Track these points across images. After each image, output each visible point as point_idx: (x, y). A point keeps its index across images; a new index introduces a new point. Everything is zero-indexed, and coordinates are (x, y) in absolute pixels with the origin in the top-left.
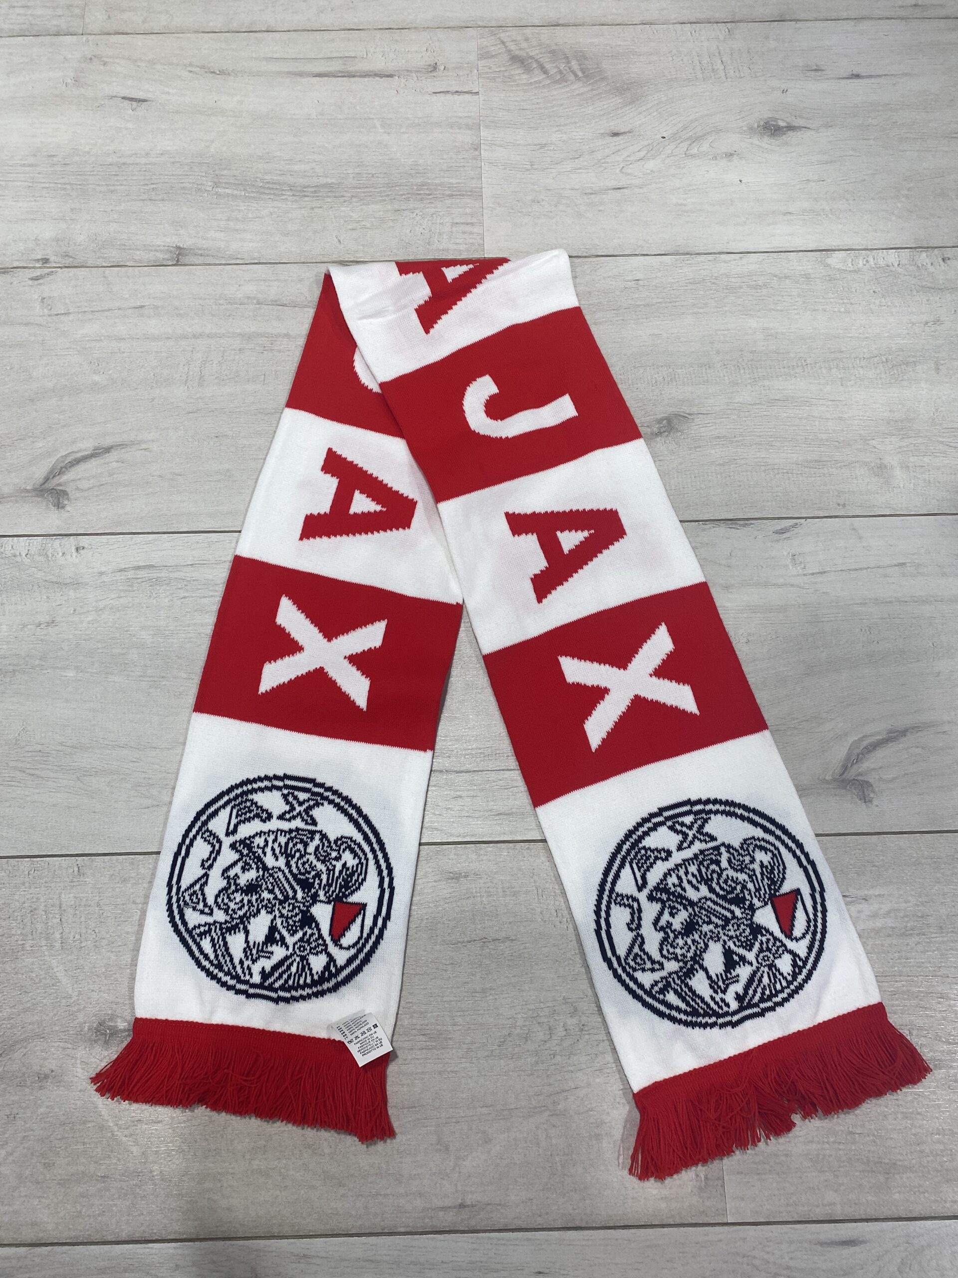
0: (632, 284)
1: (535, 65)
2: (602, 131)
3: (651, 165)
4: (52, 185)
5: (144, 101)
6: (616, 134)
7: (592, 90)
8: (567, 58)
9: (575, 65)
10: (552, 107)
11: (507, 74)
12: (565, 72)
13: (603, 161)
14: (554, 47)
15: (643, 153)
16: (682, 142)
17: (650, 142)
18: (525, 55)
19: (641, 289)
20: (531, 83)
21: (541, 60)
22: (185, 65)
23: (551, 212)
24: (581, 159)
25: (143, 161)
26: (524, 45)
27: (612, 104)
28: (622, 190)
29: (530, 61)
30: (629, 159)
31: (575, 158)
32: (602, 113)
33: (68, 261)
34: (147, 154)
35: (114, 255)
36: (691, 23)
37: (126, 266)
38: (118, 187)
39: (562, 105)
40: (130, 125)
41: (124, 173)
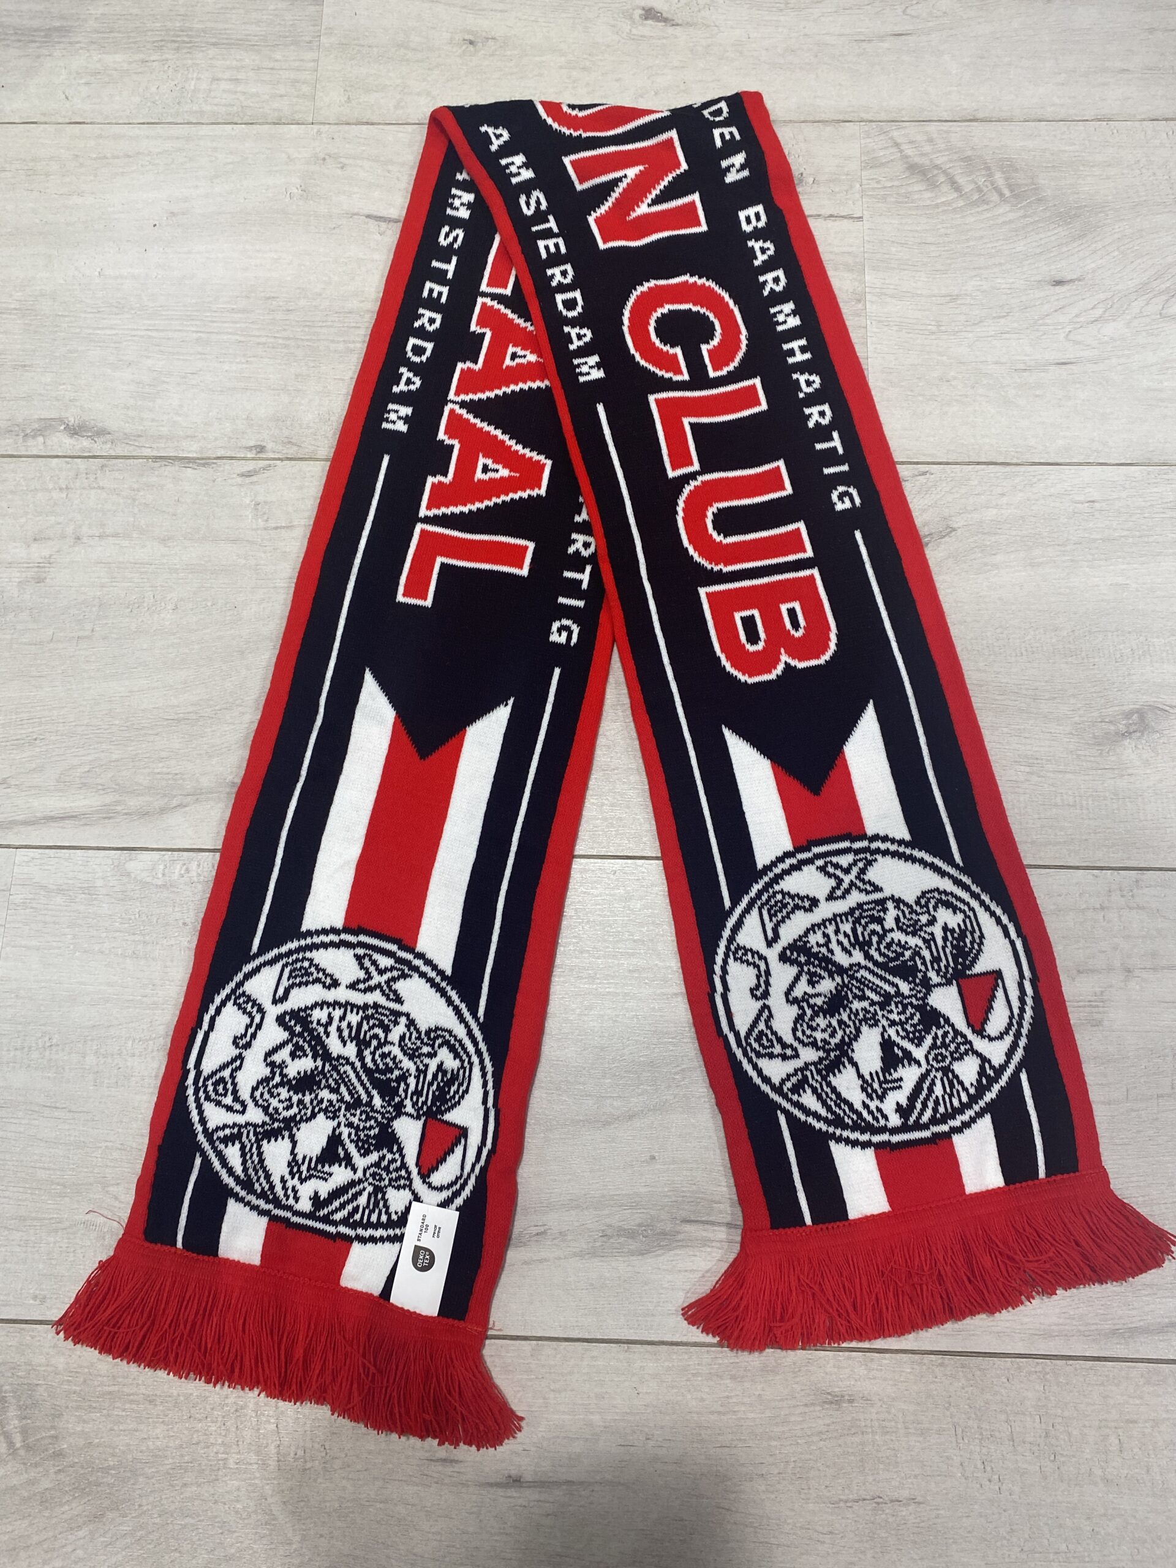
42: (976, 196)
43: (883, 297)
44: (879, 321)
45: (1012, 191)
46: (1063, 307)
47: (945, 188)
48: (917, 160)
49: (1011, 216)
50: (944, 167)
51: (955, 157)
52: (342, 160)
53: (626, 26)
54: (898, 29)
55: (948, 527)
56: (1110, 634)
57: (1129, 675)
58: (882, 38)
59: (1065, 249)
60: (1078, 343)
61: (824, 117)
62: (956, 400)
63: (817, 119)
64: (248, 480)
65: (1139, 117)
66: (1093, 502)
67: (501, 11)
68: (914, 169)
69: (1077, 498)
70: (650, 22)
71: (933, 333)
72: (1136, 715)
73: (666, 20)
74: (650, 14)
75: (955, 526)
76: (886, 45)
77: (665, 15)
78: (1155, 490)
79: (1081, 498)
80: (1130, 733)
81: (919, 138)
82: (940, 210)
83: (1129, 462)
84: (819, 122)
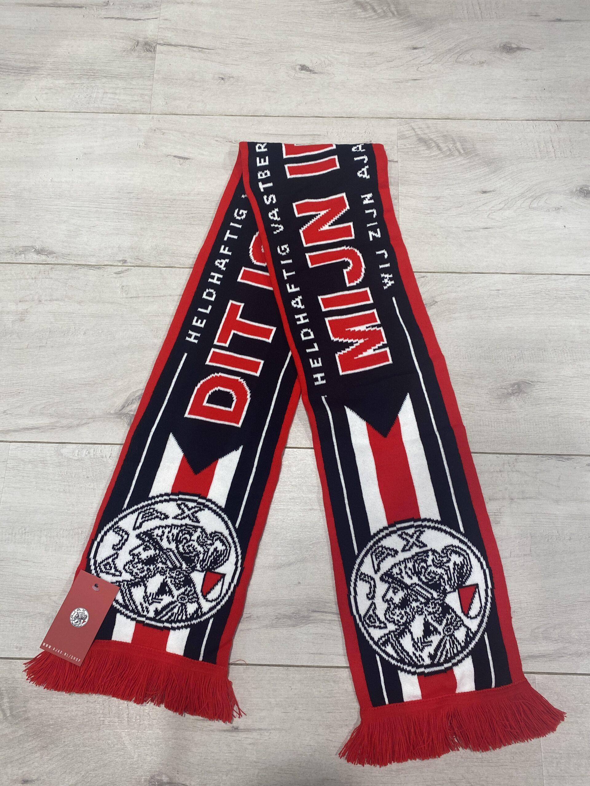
0: (495, 293)
1: (433, 145)
2: (476, 190)
3: (507, 213)
4: (129, 212)
5: (187, 159)
6: (485, 192)
7: (470, 162)
8: (454, 140)
9: (458, 145)
10: (444, 172)
11: (415, 150)
12: (452, 149)
13: (477, 209)
14: (446, 133)
15: (502, 206)
16: (527, 199)
17: (507, 198)
18: (427, 137)
19: (500, 295)
20: (431, 157)
21: (437, 141)
22: (214, 137)
23: (443, 242)
24: (463, 207)
25: (187, 198)
26: (427, 131)
27: (482, 172)
28: (488, 229)
29: (431, 142)
30: (493, 209)
31: (458, 207)
32: (476, 178)
33: (139, 263)
34: (189, 194)
35: (167, 260)
36: (533, 120)
37: (175, 267)
38: (170, 215)
39: (451, 171)
40: (178, 174)
41: (174, 206)
42: (448, 153)
43: (407, 197)
44: (405, 208)
45: (464, 151)
46: (486, 203)
47: (435, 149)
48: (422, 136)
49: (464, 162)
50: (435, 139)
51: (439, 135)
52: (163, 131)
53: (292, 73)
54: (415, 77)
55: (434, 301)
56: (505, 349)
57: (513, 367)
58: (407, 81)
59: (487, 177)
60: (492, 219)
61: (380, 116)
62: (439, 244)
63: (378, 117)
64: (119, 275)
65: (521, 119)
66: (499, 290)
67: (236, 65)
68: (421, 140)
69: (492, 288)
70: (303, 71)
71: (429, 214)
72: (516, 386)
73: (310, 71)
74: (304, 68)
75: (437, 300)
76: (409, 84)
77: (310, 68)
78: (526, 285)
79: (493, 288)
80: (514, 394)
81: (423, 126)
82: (432, 159)
83: (515, 272)
84: (379, 118)
